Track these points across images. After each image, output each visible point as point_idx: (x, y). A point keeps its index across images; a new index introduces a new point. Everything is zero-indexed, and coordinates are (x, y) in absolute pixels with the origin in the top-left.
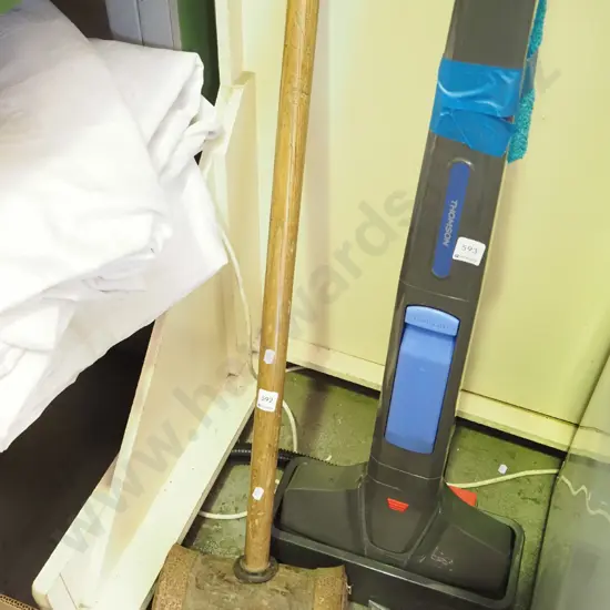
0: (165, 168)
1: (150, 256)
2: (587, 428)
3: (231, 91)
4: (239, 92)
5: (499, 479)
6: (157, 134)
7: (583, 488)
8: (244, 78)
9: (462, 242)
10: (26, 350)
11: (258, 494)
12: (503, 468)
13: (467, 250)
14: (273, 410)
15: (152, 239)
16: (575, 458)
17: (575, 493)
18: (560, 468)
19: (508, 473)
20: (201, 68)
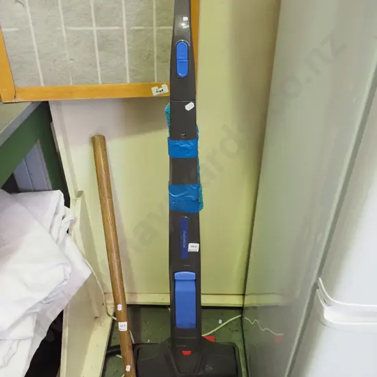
0: (58, 239)
1: (66, 283)
2: (249, 294)
3: (76, 200)
4: (79, 201)
5: (220, 327)
6: (51, 227)
7: (256, 320)
8: (80, 194)
9: (190, 245)
10: (20, 340)
11: (128, 368)
12: (220, 322)
13: (193, 247)
14: (126, 330)
15: (65, 275)
16: (247, 308)
17: (253, 323)
18: (242, 313)
19: (223, 322)
20: (63, 195)
